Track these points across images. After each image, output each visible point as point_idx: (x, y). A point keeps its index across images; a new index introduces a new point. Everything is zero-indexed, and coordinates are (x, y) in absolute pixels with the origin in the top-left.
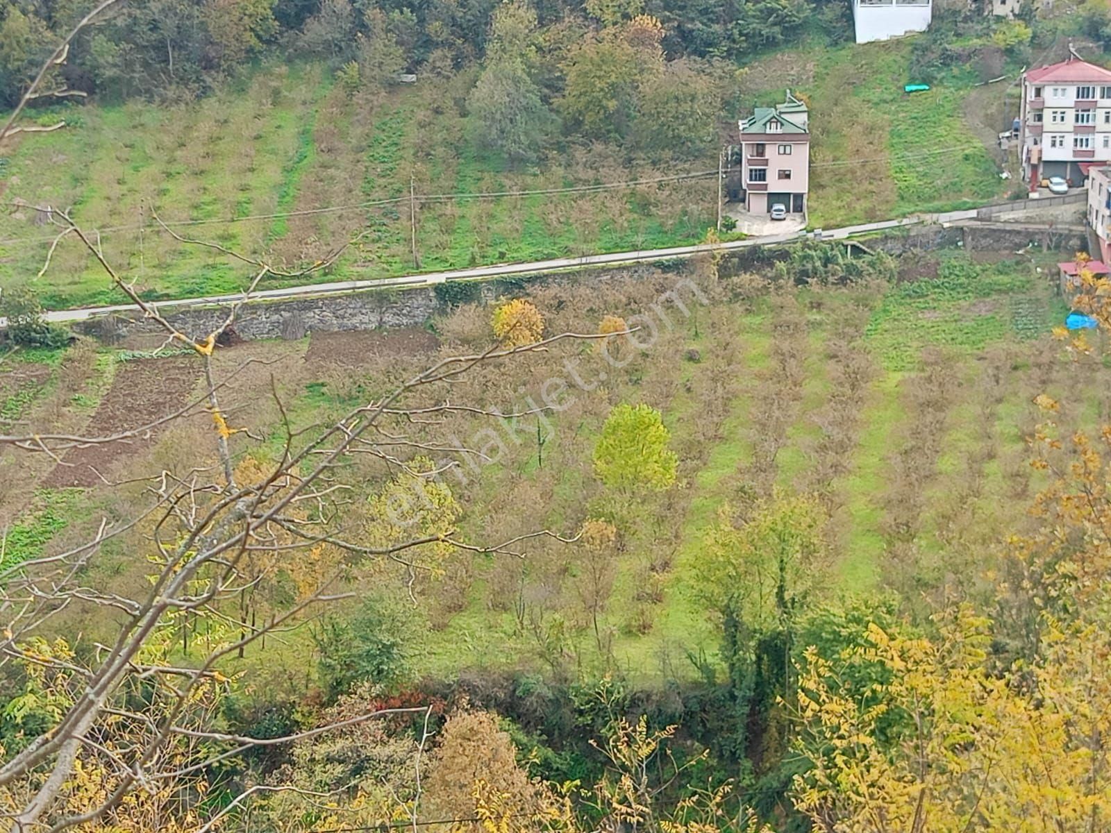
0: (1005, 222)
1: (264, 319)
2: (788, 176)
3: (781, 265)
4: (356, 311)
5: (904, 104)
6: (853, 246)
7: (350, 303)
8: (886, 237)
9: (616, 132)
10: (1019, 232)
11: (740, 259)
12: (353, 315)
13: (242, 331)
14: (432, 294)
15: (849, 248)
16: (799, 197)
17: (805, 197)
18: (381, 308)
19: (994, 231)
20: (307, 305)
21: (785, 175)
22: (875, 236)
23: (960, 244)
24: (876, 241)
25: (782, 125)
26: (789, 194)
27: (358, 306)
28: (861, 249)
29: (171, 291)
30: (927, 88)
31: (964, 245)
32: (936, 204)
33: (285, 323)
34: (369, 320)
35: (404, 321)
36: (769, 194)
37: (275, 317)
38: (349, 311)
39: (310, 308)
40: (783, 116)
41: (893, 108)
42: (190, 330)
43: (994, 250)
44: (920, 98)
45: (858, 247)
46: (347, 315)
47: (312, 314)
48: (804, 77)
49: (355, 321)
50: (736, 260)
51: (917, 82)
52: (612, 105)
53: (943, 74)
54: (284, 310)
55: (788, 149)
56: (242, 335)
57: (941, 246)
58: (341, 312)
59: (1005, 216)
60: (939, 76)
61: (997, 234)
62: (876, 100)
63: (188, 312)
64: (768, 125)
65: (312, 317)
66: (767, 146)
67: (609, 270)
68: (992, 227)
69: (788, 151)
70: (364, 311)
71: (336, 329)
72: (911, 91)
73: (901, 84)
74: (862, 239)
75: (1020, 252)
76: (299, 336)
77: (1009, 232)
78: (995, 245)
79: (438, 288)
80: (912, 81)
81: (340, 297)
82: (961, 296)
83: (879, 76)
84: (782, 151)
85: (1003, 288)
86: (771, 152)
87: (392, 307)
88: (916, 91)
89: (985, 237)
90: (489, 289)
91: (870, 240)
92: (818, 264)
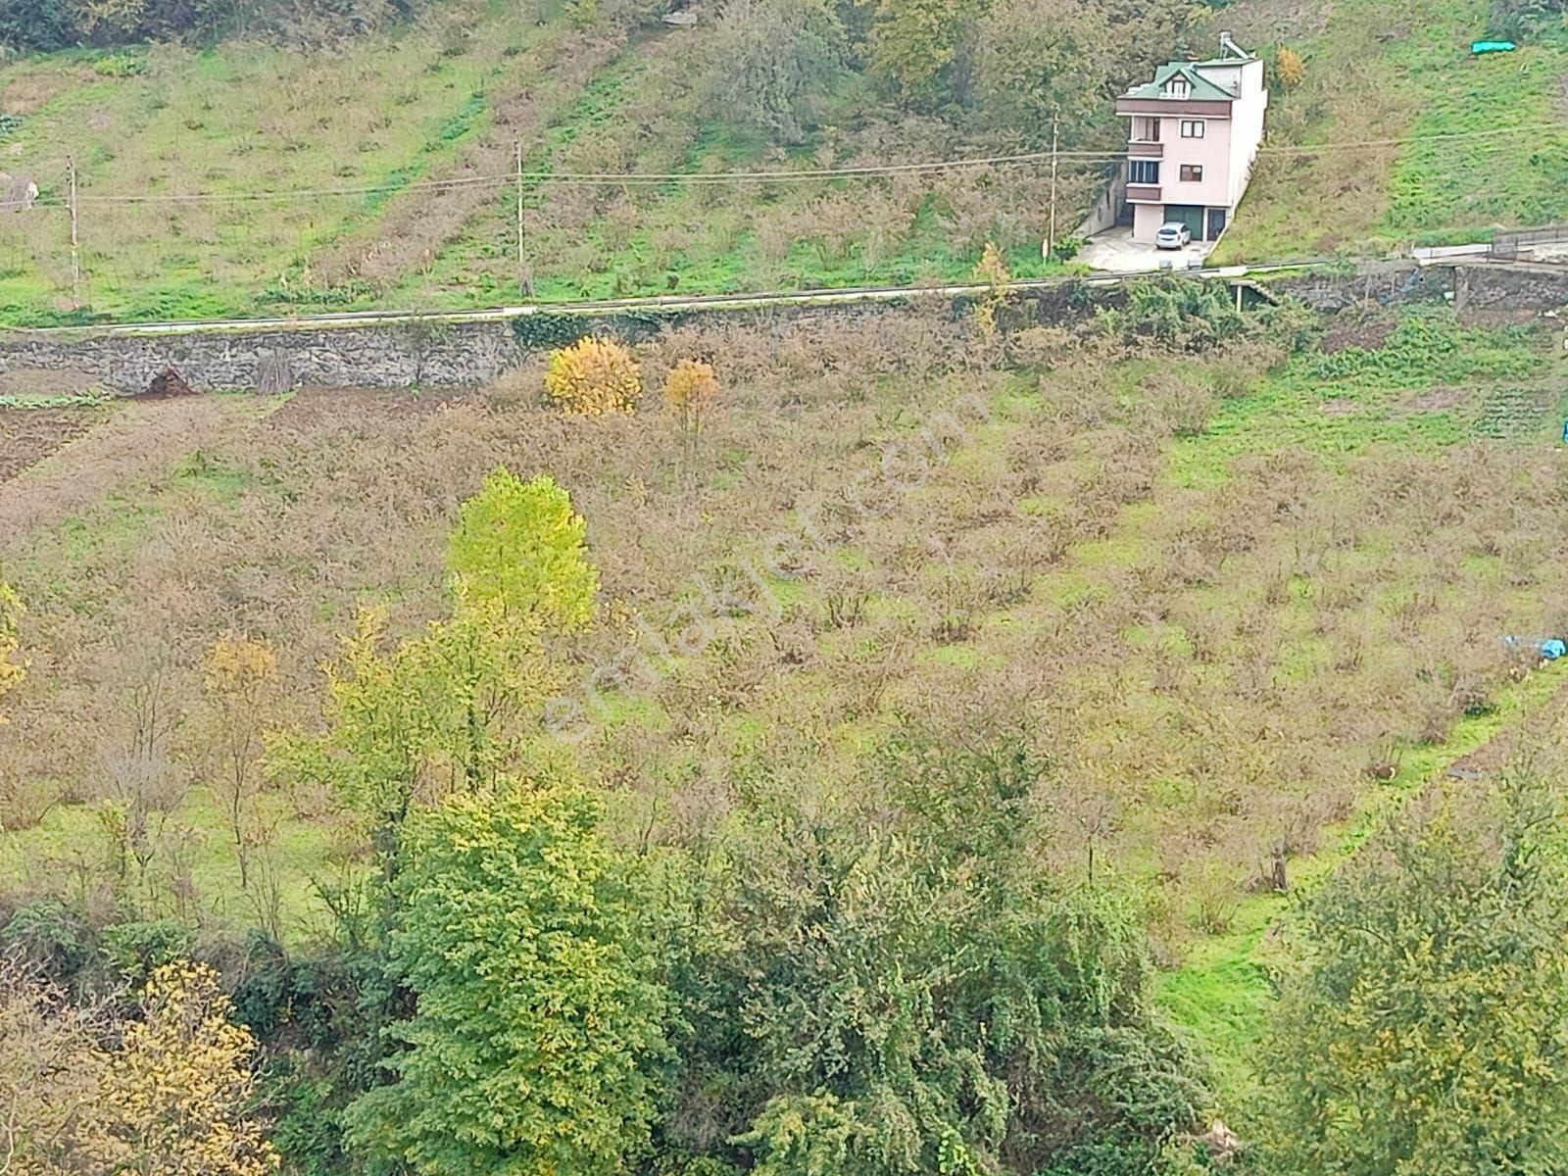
0: (1543, 262)
1: (228, 359)
2: (1198, 177)
3: (1106, 316)
4: (381, 353)
5: (1465, 72)
6: (1246, 288)
7: (371, 340)
8: (1312, 275)
9: (957, 102)
10: (1553, 279)
11: (1042, 300)
12: (375, 361)
13: (192, 376)
14: (509, 332)
15: (1239, 290)
16: (1218, 213)
17: (1230, 214)
18: (421, 351)
19: (1510, 274)
20: (301, 340)
21: (1192, 174)
22: (1294, 274)
23: (1449, 295)
24: (1292, 283)
25: (1193, 87)
26: (1203, 207)
27: (384, 344)
28: (1260, 295)
29: (115, 312)
30: (1509, 46)
31: (1454, 299)
32: (1443, 232)
33: (261, 368)
34: (403, 370)
35: (460, 376)
36: (1166, 205)
37: (246, 357)
38: (368, 353)
39: (303, 345)
40: (1200, 72)
41: (1443, 79)
42: (107, 370)
43: (1506, 308)
44: (1493, 63)
45: (1255, 291)
46: (363, 360)
47: (308, 355)
48: (1311, 27)
49: (378, 370)
50: (1033, 302)
51: (1498, 37)
52: (944, 56)
53: (1544, 25)
54: (262, 345)
55: (1198, 128)
56: (190, 384)
57: (1413, 298)
58: (356, 354)
59: (1541, 252)
60: (1536, 27)
61: (1515, 280)
62: (1418, 65)
63: (104, 338)
64: (1170, 85)
65: (306, 360)
66: (1163, 124)
67: (812, 307)
68: (1507, 267)
69: (1198, 132)
70: (393, 355)
71: (346, 383)
72: (1482, 52)
73: (1469, 40)
74: (1267, 279)
75: (1550, 314)
76: (280, 390)
77: (1535, 277)
78: (1511, 302)
79: (517, 324)
80: (1490, 35)
81: (354, 329)
82: (1407, 380)
83: (1436, 27)
84: (1187, 132)
85: (1487, 369)
86: (1169, 131)
87: (441, 351)
88: (1491, 51)
89: (1492, 284)
90: (605, 330)
91: (1282, 280)
92: (1173, 313)
